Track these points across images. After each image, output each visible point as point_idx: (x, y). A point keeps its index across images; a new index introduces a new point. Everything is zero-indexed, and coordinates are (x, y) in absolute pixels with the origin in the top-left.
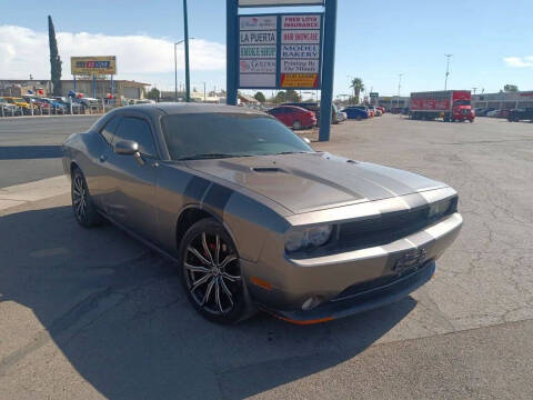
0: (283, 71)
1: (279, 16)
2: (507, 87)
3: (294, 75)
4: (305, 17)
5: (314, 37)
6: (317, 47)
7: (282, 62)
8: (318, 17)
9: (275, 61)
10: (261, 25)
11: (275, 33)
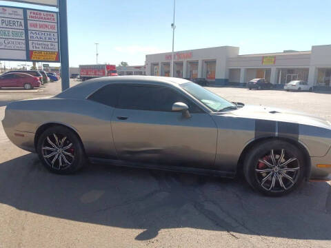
0: (31, 48)
1: (25, 10)
2: (122, 63)
3: (40, 52)
4: (45, 13)
5: (52, 27)
6: (56, 34)
7: (30, 42)
8: (55, 15)
9: (24, 41)
10: (10, 14)
11: (23, 22)
